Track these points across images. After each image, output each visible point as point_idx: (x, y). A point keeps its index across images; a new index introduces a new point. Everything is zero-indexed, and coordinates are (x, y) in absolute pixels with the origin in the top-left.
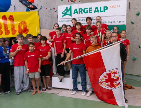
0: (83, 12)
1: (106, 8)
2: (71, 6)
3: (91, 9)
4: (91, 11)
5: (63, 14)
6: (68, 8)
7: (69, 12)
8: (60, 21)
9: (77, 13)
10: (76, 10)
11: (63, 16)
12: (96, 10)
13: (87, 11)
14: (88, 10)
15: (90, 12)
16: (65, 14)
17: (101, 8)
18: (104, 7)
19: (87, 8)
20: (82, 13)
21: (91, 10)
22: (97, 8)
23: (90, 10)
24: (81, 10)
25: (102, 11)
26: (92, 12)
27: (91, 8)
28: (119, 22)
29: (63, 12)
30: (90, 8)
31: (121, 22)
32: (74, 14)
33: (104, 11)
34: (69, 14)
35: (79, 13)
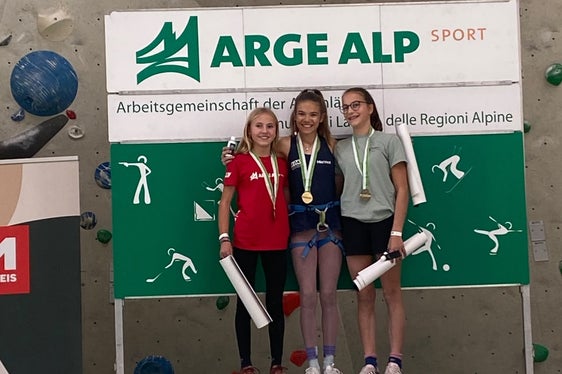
0: (270, 54)
1: (406, 42)
2: (193, 21)
3: (319, 43)
4: (320, 55)
5: (139, 61)
6: (178, 30)
7: (184, 52)
8: (121, 107)
9: (237, 63)
10: (226, 42)
11: (141, 77)
12: (354, 50)
13: (298, 52)
14: (303, 45)
15: (313, 60)
16: (153, 64)
17: (377, 37)
18: (399, 37)
19: (296, 38)
20: (265, 62)
21: (324, 49)
22: (354, 38)
23: (313, 49)
24: (257, 45)
25: (388, 59)
26: (325, 61)
27: (324, 37)
28: (486, 119)
29: (139, 54)
30: (312, 39)
31: (496, 118)
32: (216, 63)
33: (400, 59)
34: (185, 64)
35: (250, 63)
